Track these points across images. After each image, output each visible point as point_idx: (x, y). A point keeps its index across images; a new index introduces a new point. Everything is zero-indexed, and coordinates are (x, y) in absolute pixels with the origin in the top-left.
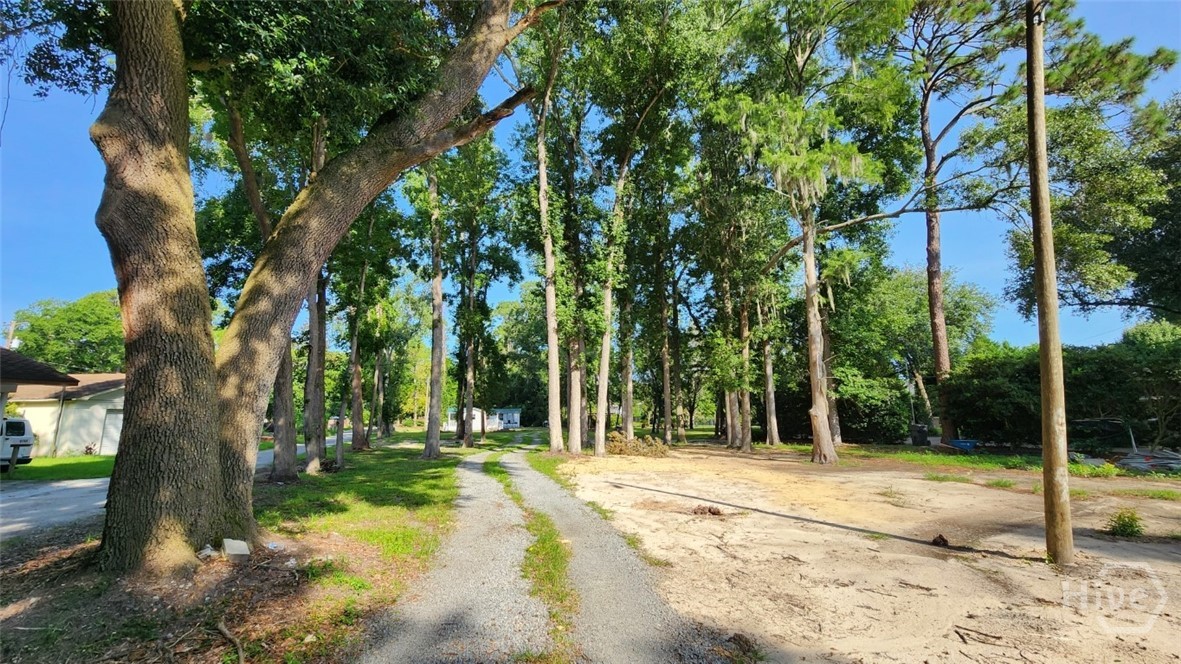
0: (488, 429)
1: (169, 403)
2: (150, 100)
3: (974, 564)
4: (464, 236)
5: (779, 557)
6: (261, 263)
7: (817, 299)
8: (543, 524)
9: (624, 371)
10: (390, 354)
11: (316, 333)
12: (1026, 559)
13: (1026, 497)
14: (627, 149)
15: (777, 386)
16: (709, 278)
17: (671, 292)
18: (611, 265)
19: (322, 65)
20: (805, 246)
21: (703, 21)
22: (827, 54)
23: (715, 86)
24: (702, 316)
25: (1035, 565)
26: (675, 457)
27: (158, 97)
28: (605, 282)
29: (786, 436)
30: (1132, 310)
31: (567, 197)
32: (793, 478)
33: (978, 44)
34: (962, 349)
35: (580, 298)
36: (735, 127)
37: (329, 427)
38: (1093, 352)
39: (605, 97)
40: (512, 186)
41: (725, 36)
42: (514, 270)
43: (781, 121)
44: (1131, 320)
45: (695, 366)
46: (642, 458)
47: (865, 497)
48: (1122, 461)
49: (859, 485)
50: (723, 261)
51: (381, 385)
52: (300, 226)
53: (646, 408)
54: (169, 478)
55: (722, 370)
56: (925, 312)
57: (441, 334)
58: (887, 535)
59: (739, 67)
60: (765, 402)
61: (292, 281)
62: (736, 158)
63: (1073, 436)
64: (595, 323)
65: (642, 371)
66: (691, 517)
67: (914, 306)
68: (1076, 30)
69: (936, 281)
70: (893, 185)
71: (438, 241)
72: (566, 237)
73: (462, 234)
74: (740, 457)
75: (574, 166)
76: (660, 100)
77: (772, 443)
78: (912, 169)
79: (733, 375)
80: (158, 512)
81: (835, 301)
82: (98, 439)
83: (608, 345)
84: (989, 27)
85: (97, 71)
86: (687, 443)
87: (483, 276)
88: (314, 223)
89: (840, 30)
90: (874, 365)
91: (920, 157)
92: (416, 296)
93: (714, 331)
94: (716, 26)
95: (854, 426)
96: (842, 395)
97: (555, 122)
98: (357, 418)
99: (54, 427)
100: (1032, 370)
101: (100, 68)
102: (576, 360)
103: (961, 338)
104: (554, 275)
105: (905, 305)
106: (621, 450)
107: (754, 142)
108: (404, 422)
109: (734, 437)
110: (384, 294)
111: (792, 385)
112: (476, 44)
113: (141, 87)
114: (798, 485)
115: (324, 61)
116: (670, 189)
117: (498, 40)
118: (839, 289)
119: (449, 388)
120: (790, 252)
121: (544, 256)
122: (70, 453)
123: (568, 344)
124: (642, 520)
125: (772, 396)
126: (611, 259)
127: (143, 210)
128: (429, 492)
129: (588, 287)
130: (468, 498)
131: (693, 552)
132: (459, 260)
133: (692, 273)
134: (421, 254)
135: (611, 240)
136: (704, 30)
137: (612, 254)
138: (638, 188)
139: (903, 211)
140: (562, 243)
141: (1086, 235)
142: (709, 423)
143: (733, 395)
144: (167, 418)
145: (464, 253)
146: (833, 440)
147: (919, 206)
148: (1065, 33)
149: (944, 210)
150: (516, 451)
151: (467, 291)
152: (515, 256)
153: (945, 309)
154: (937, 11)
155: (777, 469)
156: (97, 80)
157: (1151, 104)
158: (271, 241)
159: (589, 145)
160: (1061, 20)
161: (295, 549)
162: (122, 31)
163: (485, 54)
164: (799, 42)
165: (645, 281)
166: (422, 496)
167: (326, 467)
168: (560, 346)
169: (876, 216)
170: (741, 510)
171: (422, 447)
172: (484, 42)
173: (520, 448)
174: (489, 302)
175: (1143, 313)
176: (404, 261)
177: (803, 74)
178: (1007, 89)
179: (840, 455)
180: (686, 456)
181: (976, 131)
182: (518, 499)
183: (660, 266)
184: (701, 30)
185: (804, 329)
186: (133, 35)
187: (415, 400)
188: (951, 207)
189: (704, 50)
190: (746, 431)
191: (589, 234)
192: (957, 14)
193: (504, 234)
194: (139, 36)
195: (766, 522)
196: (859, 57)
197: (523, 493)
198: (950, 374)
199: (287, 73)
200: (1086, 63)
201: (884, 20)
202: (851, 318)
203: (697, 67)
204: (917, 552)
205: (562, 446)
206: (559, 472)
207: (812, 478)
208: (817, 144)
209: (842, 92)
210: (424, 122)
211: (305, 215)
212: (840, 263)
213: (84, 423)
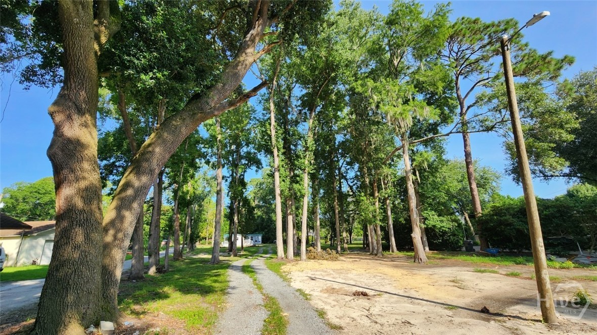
0: (245, 245)
1: (77, 247)
2: (79, 94)
3: (504, 324)
4: (233, 147)
5: (400, 322)
6: (129, 170)
7: (411, 177)
8: (273, 304)
9: (315, 215)
10: (195, 207)
11: (156, 199)
12: (532, 320)
13: (528, 281)
14: (314, 105)
15: (393, 221)
16: (357, 166)
17: (338, 174)
18: (307, 161)
19: (165, 75)
20: (404, 150)
21: (348, 45)
22: (409, 59)
23: (355, 75)
24: (354, 185)
25: (537, 324)
26: (343, 261)
27: (83, 92)
28: (304, 170)
29: (400, 248)
30: (570, 179)
31: (285, 128)
32: (405, 272)
33: (480, 54)
34: (487, 200)
35: (292, 178)
36: (366, 94)
37: (162, 246)
38: (553, 202)
39: (302, 80)
40: (257, 122)
41: (359, 52)
42: (258, 163)
43: (388, 91)
44: (570, 184)
45: (352, 211)
46: (325, 261)
47: (444, 283)
48: (575, 259)
49: (440, 276)
50: (363, 158)
51: (189, 224)
52: (150, 152)
53: (327, 233)
54: (73, 288)
55: (365, 214)
56: (466, 181)
57: (221, 197)
58: (456, 306)
59: (367, 66)
60: (388, 229)
61: (145, 179)
62: (367, 108)
63: (547, 246)
64: (299, 190)
65: (325, 213)
66: (352, 298)
67: (460, 178)
68: (526, 47)
69: (470, 166)
70: (445, 119)
71: (220, 150)
72: (284, 148)
73: (232, 146)
74: (377, 260)
75: (288, 113)
76: (329, 81)
77: (393, 251)
78: (454, 112)
79: (371, 216)
80: (66, 308)
81: (420, 177)
82: (39, 256)
83: (306, 201)
84: (484, 46)
85: (55, 77)
86: (349, 252)
87: (243, 167)
88: (157, 150)
89: (414, 49)
90: (443, 210)
91: (457, 106)
92: (209, 177)
93: (360, 193)
94: (355, 47)
95: (435, 242)
96: (427, 225)
97: (279, 92)
98: (177, 242)
99: (17, 250)
100: (523, 211)
101: (57, 75)
102: (290, 210)
103: (485, 194)
104: (278, 167)
105: (456, 178)
106: (314, 257)
107: (376, 101)
108: (201, 242)
109: (373, 249)
110: (192, 177)
111: (402, 220)
112: (239, 62)
113: (75, 88)
114: (407, 277)
115: (166, 73)
116: (336, 123)
117: (250, 59)
118: (422, 171)
119: (225, 224)
120: (397, 153)
121: (273, 157)
122: (24, 265)
123: (286, 201)
124: (326, 300)
125: (392, 226)
126: (307, 158)
127: (71, 147)
128: (213, 284)
129: (296, 172)
130: (234, 288)
131: (354, 320)
132: (231, 159)
133: (348, 164)
134: (212, 156)
135: (307, 149)
136: (349, 49)
137: (308, 156)
138: (319, 122)
139: (451, 133)
140: (282, 150)
141: (542, 144)
142: (360, 240)
143: (372, 227)
144: (75, 255)
145: (233, 156)
146: (424, 249)
147: (459, 130)
148: (520, 49)
149: (471, 132)
150: (259, 258)
151: (235, 174)
152: (259, 157)
153: (475, 179)
154: (459, 40)
155: (396, 267)
156: (55, 81)
157: (566, 81)
158: (135, 159)
159: (295, 102)
160: (518, 43)
161: (139, 325)
162: (68, 62)
163: (244, 66)
164: (395, 54)
165: (324, 168)
166: (209, 287)
167: (159, 270)
168: (282, 202)
169: (438, 135)
170: (379, 293)
171: (210, 256)
172: (243, 61)
173: (261, 257)
174: (246, 180)
175: (576, 181)
176: (203, 160)
177: (398, 69)
178: (496, 75)
179: (428, 258)
180: (348, 260)
181: (482, 95)
182: (260, 288)
183: (332, 161)
184: (347, 49)
185: (406, 191)
186: (74, 64)
187: (207, 230)
188: (474, 130)
189: (350, 59)
190: (379, 245)
191: (296, 146)
192: (469, 41)
193: (253, 145)
194: (76, 64)
195: (392, 300)
196: (424, 61)
197: (263, 284)
198: (482, 214)
199: (147, 80)
200: (532, 63)
201: (435, 44)
202: (429, 186)
203: (347, 66)
204: (473, 317)
205: (283, 256)
206: (282, 271)
207: (415, 272)
208: (406, 102)
209: (417, 77)
210: (213, 99)
211: (153, 146)
212: (421, 159)
213: (33, 247)
